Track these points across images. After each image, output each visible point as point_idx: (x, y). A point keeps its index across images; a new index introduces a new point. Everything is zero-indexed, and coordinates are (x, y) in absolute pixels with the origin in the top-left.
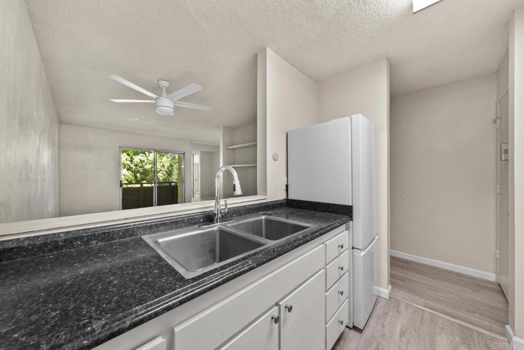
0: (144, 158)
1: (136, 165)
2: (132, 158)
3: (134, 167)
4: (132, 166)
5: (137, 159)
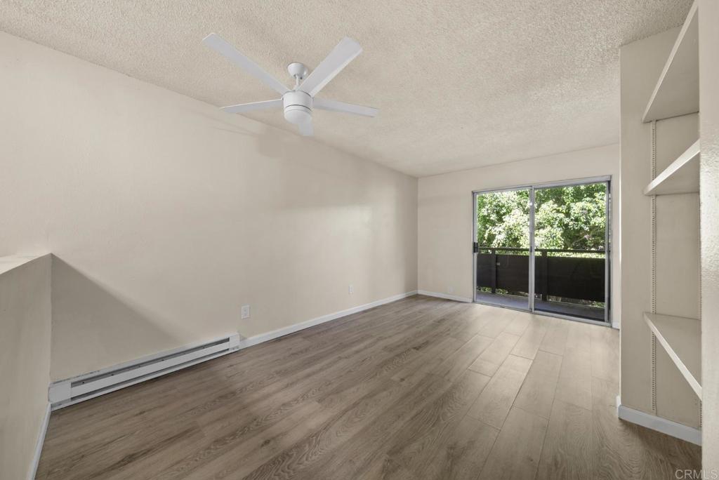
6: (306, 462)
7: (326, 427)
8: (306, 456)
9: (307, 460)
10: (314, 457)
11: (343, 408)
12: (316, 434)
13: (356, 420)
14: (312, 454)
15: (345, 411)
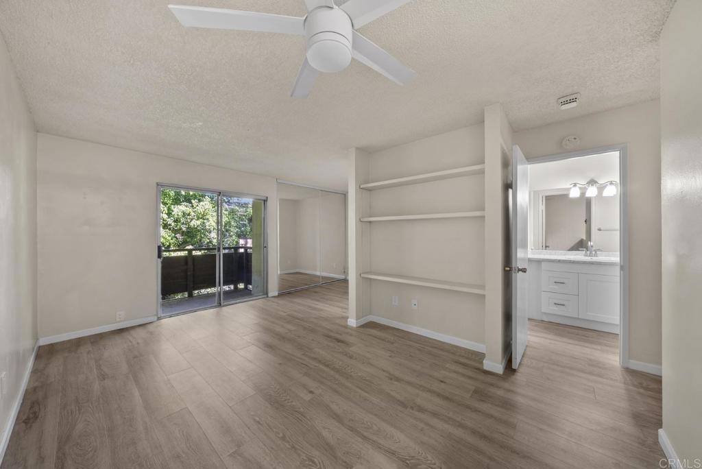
0: (188, 210)
1: (176, 221)
2: (169, 209)
3: (173, 224)
4: (170, 221)
5: (178, 210)
6: (437, 464)
7: (391, 453)
8: (431, 466)
9: (435, 464)
10: (430, 458)
11: (360, 440)
12: (403, 461)
13: (375, 428)
14: (428, 460)
15: (365, 438)
